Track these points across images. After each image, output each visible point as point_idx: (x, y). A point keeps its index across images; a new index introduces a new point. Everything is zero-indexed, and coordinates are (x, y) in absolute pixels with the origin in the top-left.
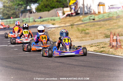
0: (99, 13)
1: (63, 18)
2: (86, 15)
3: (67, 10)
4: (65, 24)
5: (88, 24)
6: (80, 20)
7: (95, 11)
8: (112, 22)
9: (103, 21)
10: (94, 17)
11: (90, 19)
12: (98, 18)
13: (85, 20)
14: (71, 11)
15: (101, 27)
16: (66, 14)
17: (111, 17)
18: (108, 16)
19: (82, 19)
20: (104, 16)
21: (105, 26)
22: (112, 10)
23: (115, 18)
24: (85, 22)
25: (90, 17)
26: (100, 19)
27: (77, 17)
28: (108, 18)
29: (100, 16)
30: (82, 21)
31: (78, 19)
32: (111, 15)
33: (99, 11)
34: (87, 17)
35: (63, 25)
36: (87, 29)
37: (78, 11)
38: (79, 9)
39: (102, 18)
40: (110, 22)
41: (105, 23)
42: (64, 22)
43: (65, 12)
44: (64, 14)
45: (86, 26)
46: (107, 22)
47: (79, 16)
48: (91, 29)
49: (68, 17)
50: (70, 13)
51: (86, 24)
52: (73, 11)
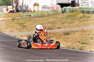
0: (34, 11)
1: (7, 13)
2: (25, 12)
3: (10, 8)
4: (8, 18)
5: (25, 19)
6: (20, 16)
7: (31, 10)
8: (44, 19)
9: (37, 18)
10: (31, 14)
11: (27, 15)
12: (34, 15)
13: (23, 16)
14: (13, 8)
15: (35, 22)
16: (9, 10)
17: (43, 15)
18: (41, 14)
19: (21, 15)
20: (38, 13)
21: (39, 21)
22: (44, 9)
23: (46, 16)
24: (24, 17)
25: (27, 14)
26: (35, 16)
27: (17, 13)
28: (41, 15)
29: (35, 14)
30: (21, 16)
31: (18, 15)
32: (43, 14)
33: (34, 10)
34: (25, 14)
35: (6, 19)
36: (25, 23)
37: (18, 8)
38: (19, 8)
39: (37, 15)
40: (43, 18)
41: (39, 19)
42: (7, 17)
43: (8, 9)
44: (7, 10)
45: (24, 20)
46: (40, 19)
47: (19, 13)
48: (28, 23)
49: (11, 13)
50: (12, 10)
51: (24, 19)
52: (14, 9)
